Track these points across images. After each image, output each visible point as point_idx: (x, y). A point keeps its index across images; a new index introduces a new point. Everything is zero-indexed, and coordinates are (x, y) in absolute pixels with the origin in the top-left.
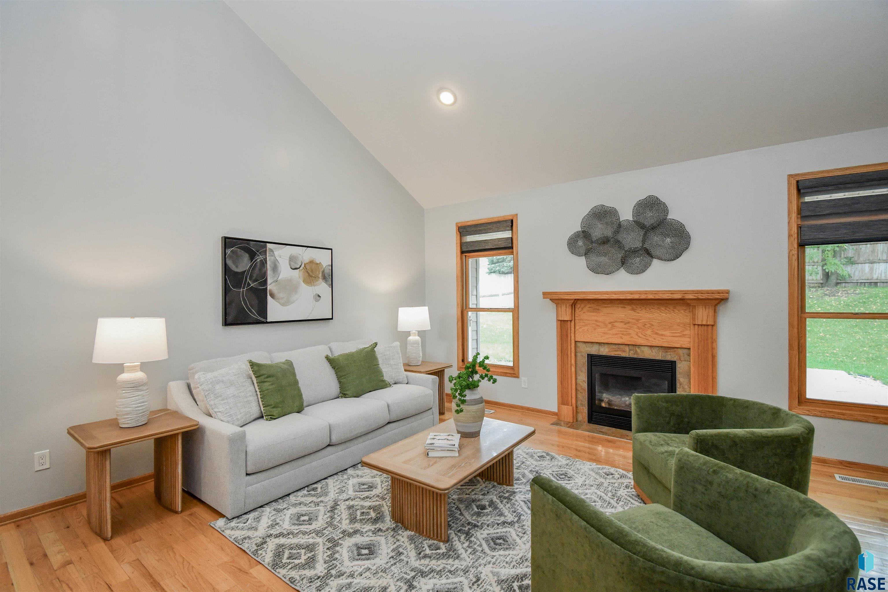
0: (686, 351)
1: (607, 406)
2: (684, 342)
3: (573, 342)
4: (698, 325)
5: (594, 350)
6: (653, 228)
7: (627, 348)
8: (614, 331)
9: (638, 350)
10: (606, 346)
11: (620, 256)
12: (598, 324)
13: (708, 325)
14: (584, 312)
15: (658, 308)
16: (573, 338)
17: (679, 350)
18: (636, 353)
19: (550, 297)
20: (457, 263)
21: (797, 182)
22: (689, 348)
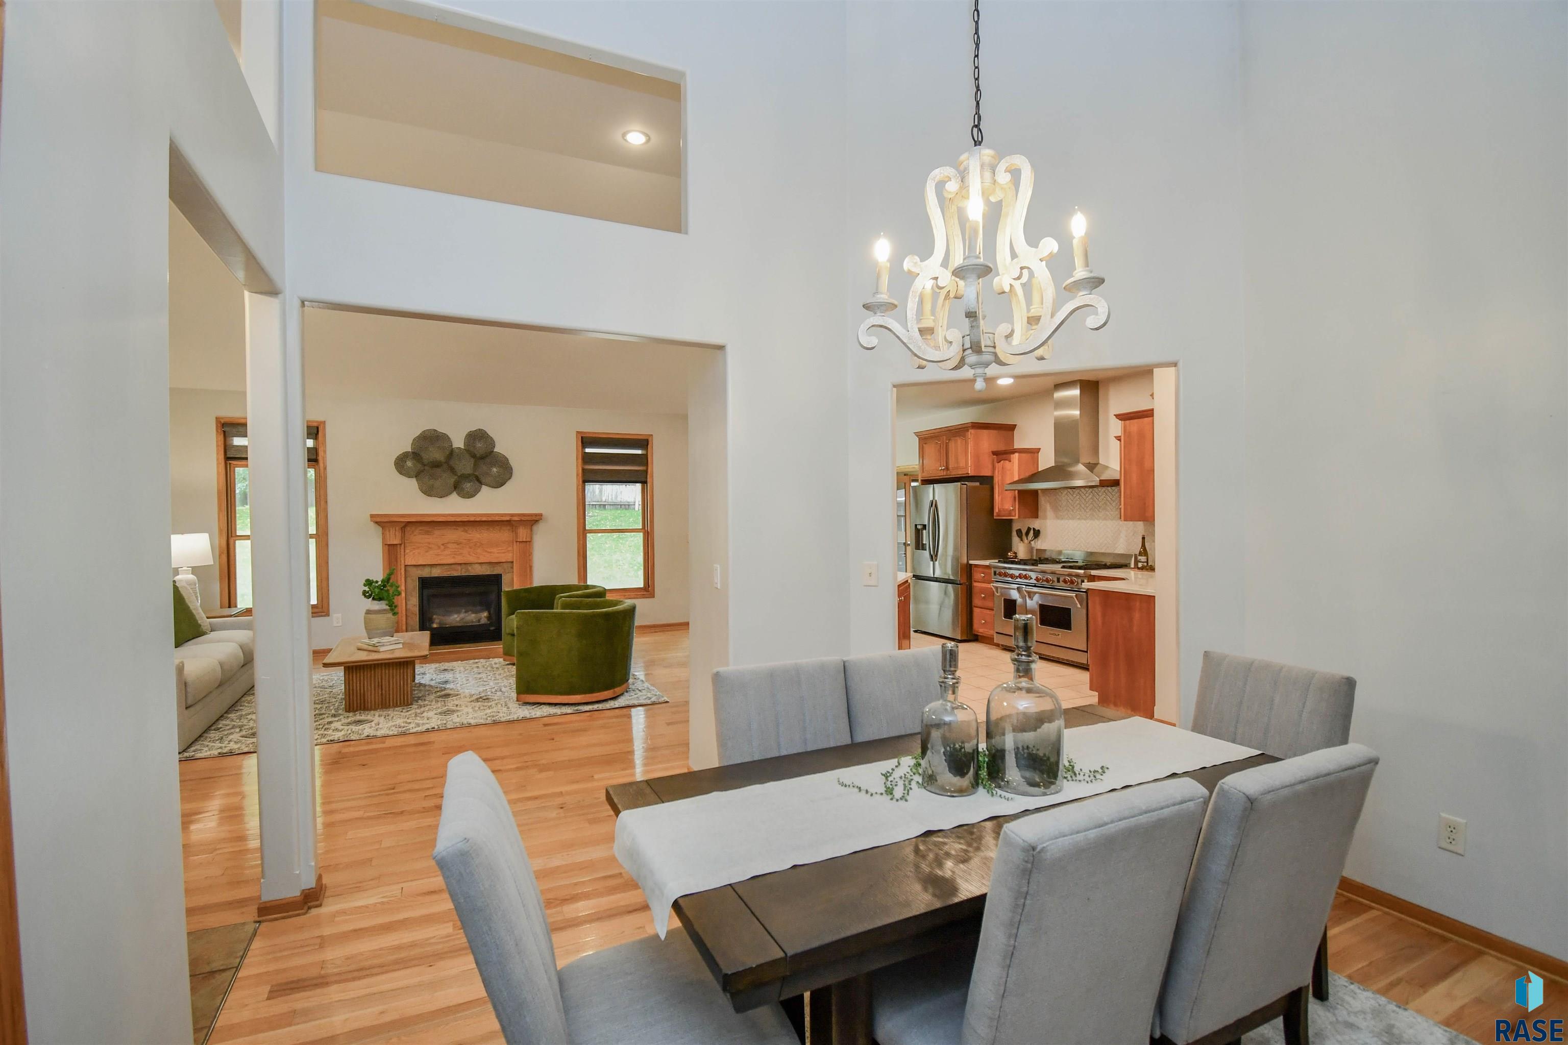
0: (510, 565)
1: (438, 626)
2: (508, 557)
3: (404, 566)
4: (520, 542)
5: (426, 573)
6: (482, 458)
7: (459, 568)
8: (447, 552)
9: (470, 568)
10: (438, 567)
11: (453, 480)
12: (430, 545)
13: (526, 542)
14: (415, 535)
15: (488, 529)
16: (403, 562)
17: (504, 564)
18: (467, 570)
19: (378, 520)
20: (218, 473)
21: (582, 437)
22: (513, 562)
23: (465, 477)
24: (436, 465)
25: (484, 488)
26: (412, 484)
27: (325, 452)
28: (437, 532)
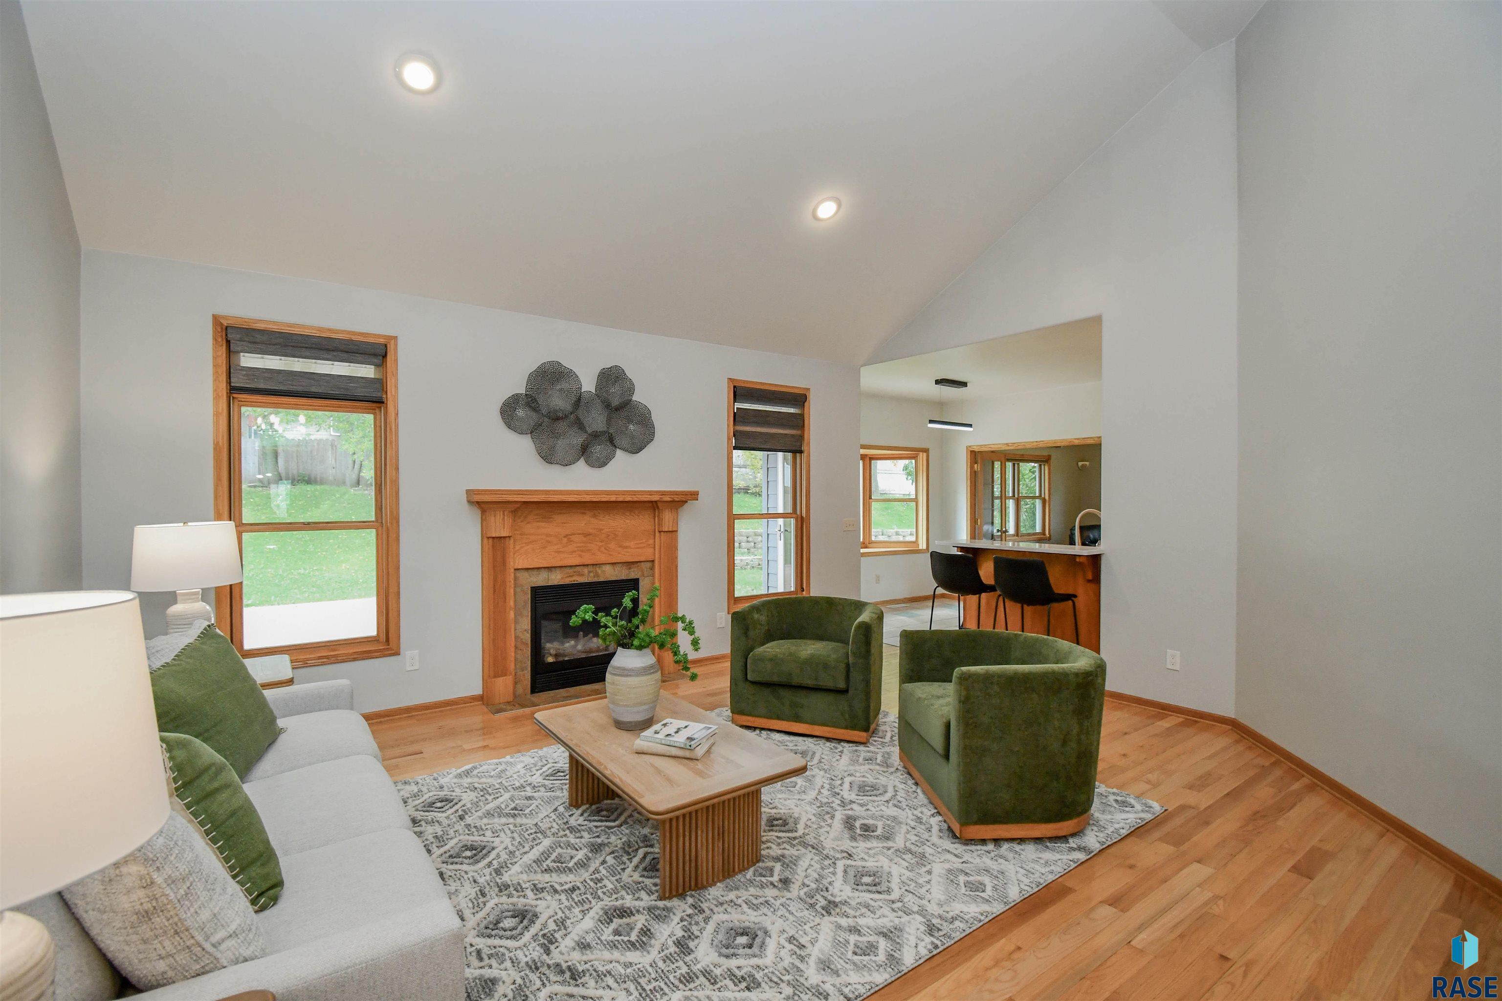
0: (649, 565)
1: (554, 660)
2: (646, 554)
3: (512, 570)
4: (661, 532)
5: (541, 580)
6: (618, 409)
7: (586, 570)
8: (571, 548)
9: (599, 571)
10: (558, 571)
11: (580, 441)
12: (548, 539)
13: (672, 531)
14: (528, 523)
15: (624, 514)
16: (512, 564)
17: (642, 563)
18: (597, 575)
19: (477, 498)
20: (217, 414)
21: (735, 387)
22: (653, 561)
23: (596, 436)
24: (556, 417)
25: (619, 453)
26: (524, 445)
27: (396, 387)
28: (559, 519)
